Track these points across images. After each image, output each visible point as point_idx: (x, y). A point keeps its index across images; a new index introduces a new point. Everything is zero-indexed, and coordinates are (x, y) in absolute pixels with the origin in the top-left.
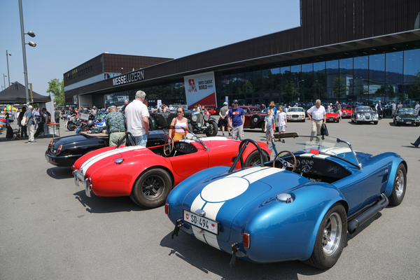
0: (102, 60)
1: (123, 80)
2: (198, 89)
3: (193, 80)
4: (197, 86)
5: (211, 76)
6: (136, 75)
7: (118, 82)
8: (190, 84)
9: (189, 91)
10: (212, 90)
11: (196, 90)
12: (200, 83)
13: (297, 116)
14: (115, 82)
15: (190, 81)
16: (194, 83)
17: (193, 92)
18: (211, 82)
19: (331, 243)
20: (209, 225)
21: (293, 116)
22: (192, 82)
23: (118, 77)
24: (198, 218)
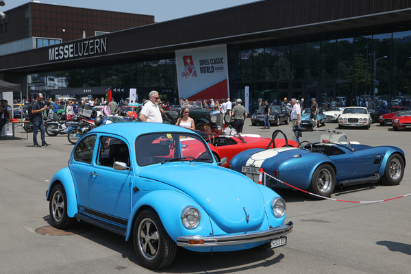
0: (28, 14)
1: (68, 52)
2: (198, 71)
3: (190, 57)
4: (197, 66)
5: (221, 52)
6: (92, 44)
7: (59, 55)
8: (186, 63)
9: (184, 75)
10: (222, 75)
11: (195, 74)
12: (202, 62)
13: (356, 120)
14: (52, 54)
15: (185, 58)
16: (192, 63)
17: (190, 77)
18: (220, 61)
19: (325, 187)
20: (257, 171)
21: (350, 120)
22: (189, 61)
23: (58, 46)
24: (251, 168)
